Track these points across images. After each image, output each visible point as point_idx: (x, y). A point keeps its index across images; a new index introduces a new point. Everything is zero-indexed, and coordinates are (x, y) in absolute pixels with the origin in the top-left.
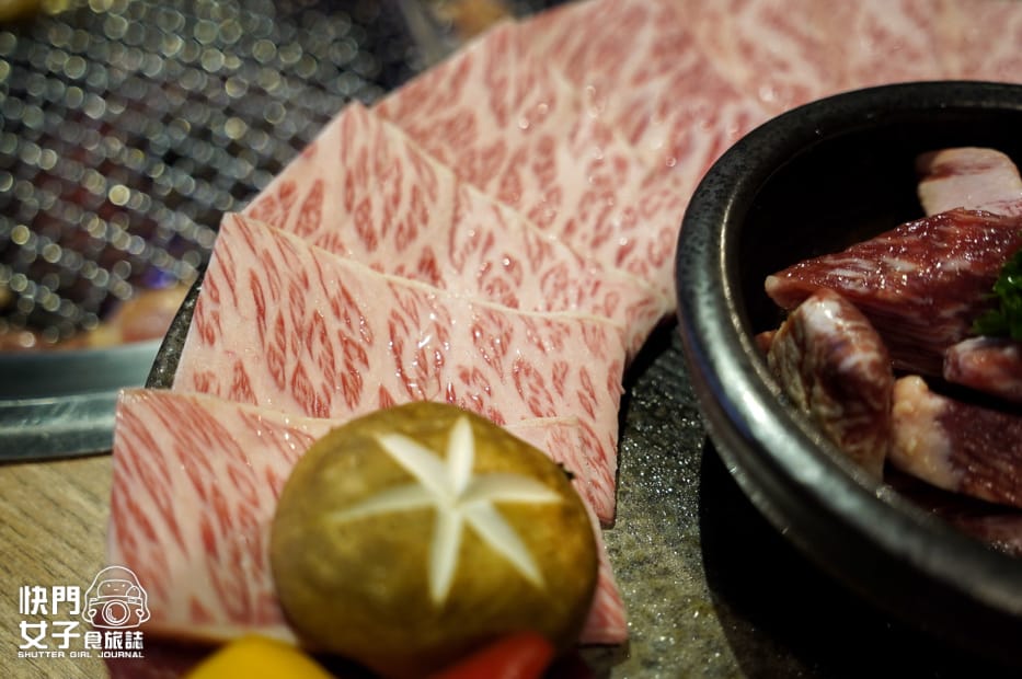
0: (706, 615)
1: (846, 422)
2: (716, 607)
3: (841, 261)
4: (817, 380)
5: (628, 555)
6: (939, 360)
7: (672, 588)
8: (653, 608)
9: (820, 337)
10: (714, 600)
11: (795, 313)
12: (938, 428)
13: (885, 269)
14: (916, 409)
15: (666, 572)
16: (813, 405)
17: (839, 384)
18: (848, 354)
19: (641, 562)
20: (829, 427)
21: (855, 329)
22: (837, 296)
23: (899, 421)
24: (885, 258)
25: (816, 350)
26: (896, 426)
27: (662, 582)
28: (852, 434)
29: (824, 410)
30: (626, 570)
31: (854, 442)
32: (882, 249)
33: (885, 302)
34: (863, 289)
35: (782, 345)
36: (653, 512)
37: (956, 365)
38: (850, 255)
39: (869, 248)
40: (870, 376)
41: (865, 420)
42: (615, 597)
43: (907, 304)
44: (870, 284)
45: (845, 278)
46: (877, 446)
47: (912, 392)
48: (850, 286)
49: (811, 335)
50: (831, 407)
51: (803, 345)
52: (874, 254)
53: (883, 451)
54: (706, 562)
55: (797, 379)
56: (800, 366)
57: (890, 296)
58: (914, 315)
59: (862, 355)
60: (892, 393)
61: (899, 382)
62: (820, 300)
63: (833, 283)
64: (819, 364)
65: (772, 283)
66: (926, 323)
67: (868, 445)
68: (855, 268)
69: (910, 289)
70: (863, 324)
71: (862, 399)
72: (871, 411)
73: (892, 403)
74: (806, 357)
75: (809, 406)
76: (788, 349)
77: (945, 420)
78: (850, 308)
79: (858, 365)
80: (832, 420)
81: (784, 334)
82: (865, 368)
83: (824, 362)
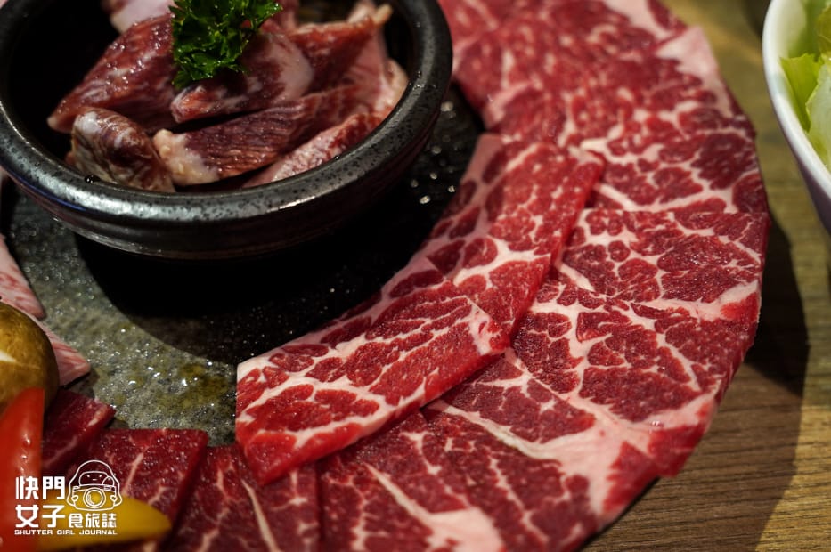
0: (130, 329)
1: (138, 176)
2: (134, 322)
3: (85, 88)
4: (108, 161)
5: (65, 325)
6: (169, 115)
7: (102, 327)
8: (97, 344)
9: (95, 136)
10: (130, 318)
11: (73, 132)
12: (189, 152)
13: (112, 79)
14: (171, 148)
15: (94, 321)
16: (116, 177)
17: (122, 157)
18: (115, 137)
19: (74, 325)
20: (132, 184)
21: (111, 121)
22: (92, 108)
23: (167, 160)
24: (110, 73)
25: (97, 146)
26: (167, 163)
27: (94, 328)
28: (145, 179)
29: (122, 176)
30: (68, 334)
31: (149, 185)
32: (104, 68)
33: (123, 98)
34: (106, 97)
35: (79, 155)
36: (66, 295)
37: (178, 112)
38: (89, 81)
39: (97, 71)
40: (133, 143)
41: (147, 168)
42: (69, 350)
43: (135, 93)
44: (108, 93)
45: (92, 96)
46: (163, 179)
47: (165, 140)
48: (97, 99)
49: (89, 138)
50: (125, 172)
51: (89, 147)
52: (102, 73)
53: (169, 181)
54: (114, 302)
55: (99, 168)
56: (95, 159)
57: (123, 93)
58: (143, 97)
59: (123, 133)
60: (154, 147)
61: (155, 138)
62: (83, 115)
63: (88, 103)
64: (103, 152)
65: (53, 121)
66: (152, 98)
67: (158, 182)
68: (95, 87)
69: (131, 83)
70: (114, 115)
71: (139, 158)
72: (147, 162)
73: (158, 152)
74: (95, 152)
75: (114, 179)
76: (83, 154)
77: (190, 145)
78: (102, 111)
79: (123, 140)
80: (130, 179)
81: (77, 148)
82: (128, 139)
83: (105, 149)
